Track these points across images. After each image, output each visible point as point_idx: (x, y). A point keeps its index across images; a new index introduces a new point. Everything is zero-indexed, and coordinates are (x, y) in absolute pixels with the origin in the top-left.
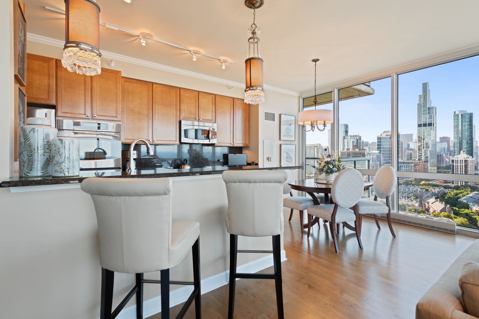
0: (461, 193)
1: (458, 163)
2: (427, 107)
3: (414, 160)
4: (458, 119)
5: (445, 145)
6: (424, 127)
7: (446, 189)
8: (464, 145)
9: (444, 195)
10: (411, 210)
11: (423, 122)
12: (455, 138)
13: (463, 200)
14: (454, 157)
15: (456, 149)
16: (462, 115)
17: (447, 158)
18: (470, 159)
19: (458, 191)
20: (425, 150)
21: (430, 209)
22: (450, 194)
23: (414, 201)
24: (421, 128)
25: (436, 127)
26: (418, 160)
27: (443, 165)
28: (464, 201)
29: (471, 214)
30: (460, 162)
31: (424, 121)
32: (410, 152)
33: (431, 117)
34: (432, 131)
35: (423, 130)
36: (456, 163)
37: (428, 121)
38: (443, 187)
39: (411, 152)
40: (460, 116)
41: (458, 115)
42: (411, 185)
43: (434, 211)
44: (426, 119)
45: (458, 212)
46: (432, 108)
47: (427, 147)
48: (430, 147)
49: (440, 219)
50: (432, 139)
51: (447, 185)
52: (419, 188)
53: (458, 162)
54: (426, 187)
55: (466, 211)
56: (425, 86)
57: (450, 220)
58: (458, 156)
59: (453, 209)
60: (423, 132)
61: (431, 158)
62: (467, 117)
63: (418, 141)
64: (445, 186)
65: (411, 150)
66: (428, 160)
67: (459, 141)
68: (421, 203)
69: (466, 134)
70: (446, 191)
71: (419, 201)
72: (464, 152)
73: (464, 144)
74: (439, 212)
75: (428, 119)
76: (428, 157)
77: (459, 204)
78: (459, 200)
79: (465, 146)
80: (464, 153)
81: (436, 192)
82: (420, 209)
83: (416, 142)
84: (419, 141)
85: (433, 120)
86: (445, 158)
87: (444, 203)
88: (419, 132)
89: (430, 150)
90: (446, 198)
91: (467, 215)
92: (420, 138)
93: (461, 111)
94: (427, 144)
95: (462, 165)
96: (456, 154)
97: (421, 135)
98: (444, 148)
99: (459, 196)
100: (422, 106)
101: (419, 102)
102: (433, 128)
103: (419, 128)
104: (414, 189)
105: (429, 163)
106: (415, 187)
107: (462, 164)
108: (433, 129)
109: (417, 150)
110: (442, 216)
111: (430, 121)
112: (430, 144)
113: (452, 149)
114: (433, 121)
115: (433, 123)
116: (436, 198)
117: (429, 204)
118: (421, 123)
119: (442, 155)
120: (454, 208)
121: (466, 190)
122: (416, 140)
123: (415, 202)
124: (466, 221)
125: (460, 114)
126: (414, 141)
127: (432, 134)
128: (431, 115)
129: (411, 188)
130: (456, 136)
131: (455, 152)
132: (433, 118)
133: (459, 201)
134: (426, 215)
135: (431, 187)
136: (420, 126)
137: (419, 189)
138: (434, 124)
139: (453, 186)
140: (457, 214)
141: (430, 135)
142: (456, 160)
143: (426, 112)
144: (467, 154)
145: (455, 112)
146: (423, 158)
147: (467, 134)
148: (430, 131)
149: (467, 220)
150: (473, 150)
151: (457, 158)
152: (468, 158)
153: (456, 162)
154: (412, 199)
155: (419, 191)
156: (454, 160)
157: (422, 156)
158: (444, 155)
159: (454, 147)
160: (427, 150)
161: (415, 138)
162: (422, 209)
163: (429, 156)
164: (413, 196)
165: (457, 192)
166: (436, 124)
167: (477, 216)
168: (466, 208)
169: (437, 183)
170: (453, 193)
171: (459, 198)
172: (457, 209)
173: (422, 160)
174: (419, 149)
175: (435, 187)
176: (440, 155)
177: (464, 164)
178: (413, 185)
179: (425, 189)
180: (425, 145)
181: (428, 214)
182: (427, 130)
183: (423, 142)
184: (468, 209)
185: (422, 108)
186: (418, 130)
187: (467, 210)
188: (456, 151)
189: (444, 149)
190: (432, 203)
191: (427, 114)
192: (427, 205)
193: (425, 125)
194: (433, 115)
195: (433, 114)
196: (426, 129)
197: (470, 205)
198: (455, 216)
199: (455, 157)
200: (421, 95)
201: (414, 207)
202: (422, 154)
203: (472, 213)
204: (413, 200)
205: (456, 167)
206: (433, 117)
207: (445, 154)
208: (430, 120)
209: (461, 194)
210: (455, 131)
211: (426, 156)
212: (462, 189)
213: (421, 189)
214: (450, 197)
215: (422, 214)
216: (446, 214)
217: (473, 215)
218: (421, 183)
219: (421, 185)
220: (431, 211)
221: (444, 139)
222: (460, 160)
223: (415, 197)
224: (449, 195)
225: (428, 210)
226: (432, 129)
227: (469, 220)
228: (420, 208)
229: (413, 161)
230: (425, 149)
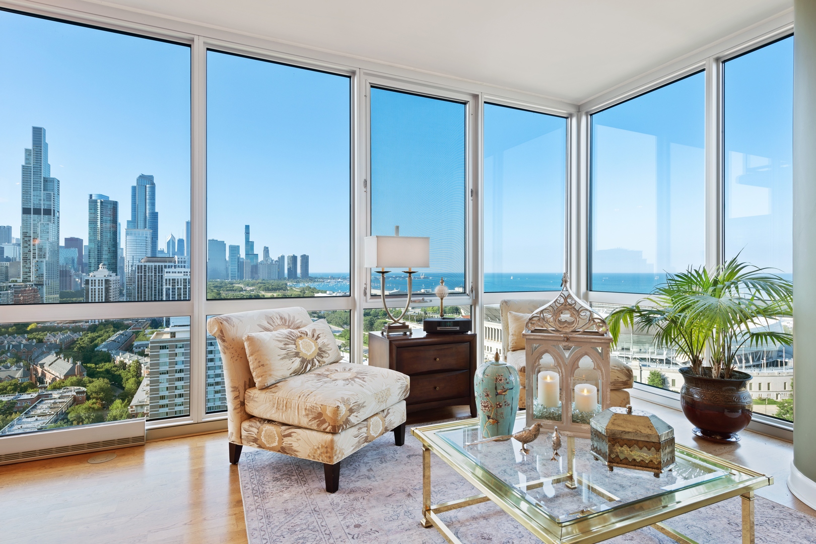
0: (99, 337)
1: (95, 286)
2: (42, 176)
3: (13, 282)
4: (96, 209)
5: (74, 253)
6: (36, 216)
7: (76, 332)
8: (105, 254)
9: (73, 344)
10: (6, 389)
11: (34, 204)
12: (90, 241)
13: (102, 348)
14: (89, 275)
15: (93, 261)
16: (101, 202)
17: (78, 276)
18: (113, 277)
19: (96, 334)
20: (37, 261)
21: (45, 376)
22: (83, 340)
23: (14, 368)
24: (29, 216)
25: (58, 218)
26: (23, 281)
27: (70, 289)
28: (104, 350)
29: (114, 369)
30: (99, 283)
31: (35, 202)
32: (5, 265)
33: (51, 198)
34: (51, 225)
35: (34, 220)
36: (92, 286)
37: (44, 204)
38: (70, 330)
39: (8, 264)
40: (99, 204)
41: (96, 202)
42: (7, 335)
43: (54, 380)
44: (40, 200)
45: (95, 370)
46: (53, 180)
47: (40, 256)
48: (47, 255)
49: (65, 390)
50: (51, 240)
51: (76, 326)
52: (25, 338)
53: (95, 283)
54: (38, 334)
55: (107, 366)
56: (38, 134)
57: (81, 388)
58: (95, 273)
59: (86, 367)
60: (34, 224)
61: (48, 278)
62: (109, 206)
63: (23, 243)
64: (73, 328)
65: (8, 259)
66: (43, 281)
67: (96, 247)
68: (29, 370)
69: (109, 235)
70: (75, 336)
71: (24, 364)
72: (105, 266)
73: (104, 252)
74: (63, 378)
75: (44, 200)
76: (43, 274)
77: (95, 356)
78: (96, 349)
79: (105, 256)
80: (104, 268)
81: (58, 341)
82: (26, 382)
83: (19, 245)
84: (25, 242)
85: (52, 204)
86: (75, 277)
87: (71, 360)
88: (25, 223)
89: (46, 261)
90: (75, 349)
91: (108, 373)
92: (27, 237)
93: (101, 196)
94: (40, 249)
95: (102, 289)
96: (92, 269)
97: (28, 231)
98: (72, 258)
99: (96, 342)
100: (32, 173)
101: (26, 163)
102: (52, 220)
103: (25, 215)
104: (13, 343)
105: (45, 286)
106: (15, 338)
107: (102, 286)
108: (52, 222)
109: (21, 261)
110: (68, 384)
111: (48, 205)
112: (48, 249)
113: (85, 260)
114: (52, 206)
115: (52, 209)
116: (57, 354)
117: (44, 367)
118: (29, 207)
119: (69, 271)
120: (89, 365)
121: (107, 330)
122: (17, 239)
123: (16, 368)
124: (107, 383)
125: (99, 201)
126: (14, 241)
127: (50, 231)
128: (50, 194)
129: (6, 342)
130: (93, 238)
131: (90, 267)
132: (52, 199)
133: (97, 351)
134: (37, 390)
135: (48, 334)
136: (26, 211)
137: (24, 342)
138: (56, 212)
139: (87, 325)
140: (92, 374)
141: (48, 232)
142: (92, 280)
143: (39, 187)
144: (109, 269)
145: (91, 196)
146: (33, 278)
147: (109, 237)
148: (48, 224)
149: (108, 381)
150: (117, 263)
151: (94, 276)
152: (111, 276)
153: (92, 283)
154: (9, 365)
155: (25, 345)
156: (89, 280)
157: (30, 272)
158: (73, 272)
159: (89, 256)
160: (42, 261)
161: (16, 234)
162: (29, 381)
163: (45, 274)
164: (10, 357)
165: (94, 336)
166: (59, 212)
167: (122, 370)
168: (106, 362)
169: (60, 325)
170: (86, 339)
171: (96, 345)
172: (93, 365)
173: (30, 281)
174: (26, 259)
175: (55, 333)
176: (66, 270)
177: (104, 287)
178: (10, 334)
179: (35, 338)
180: (37, 252)
181: (41, 388)
182: (42, 222)
183: (34, 245)
184: (110, 361)
185: (32, 177)
186: (23, 220)
187: (108, 363)
188: (92, 265)
189: (73, 260)
190: (50, 365)
191: (42, 189)
192: (40, 370)
193: (37, 212)
194: (52, 195)
195: (52, 193)
196: (40, 220)
197: (112, 355)
198: (90, 379)
199: (91, 274)
200: (30, 150)
201: (13, 380)
202: (32, 269)
203: (115, 366)
204: (11, 366)
205: (92, 292)
206: (52, 197)
207: (74, 270)
208: (48, 203)
209: (100, 339)
210: (90, 228)
211: (39, 272)
212: (101, 330)
213: (29, 339)
214: (82, 347)
215: (30, 391)
216: (74, 378)
217: (117, 370)
218: (29, 329)
219: (28, 332)
220: (48, 380)
221: (73, 242)
222: (99, 280)
223: (15, 360)
224: (79, 344)
225: (41, 380)
226: (50, 221)
227: (111, 381)
228: (26, 379)
229: (12, 284)
230: (37, 259)
